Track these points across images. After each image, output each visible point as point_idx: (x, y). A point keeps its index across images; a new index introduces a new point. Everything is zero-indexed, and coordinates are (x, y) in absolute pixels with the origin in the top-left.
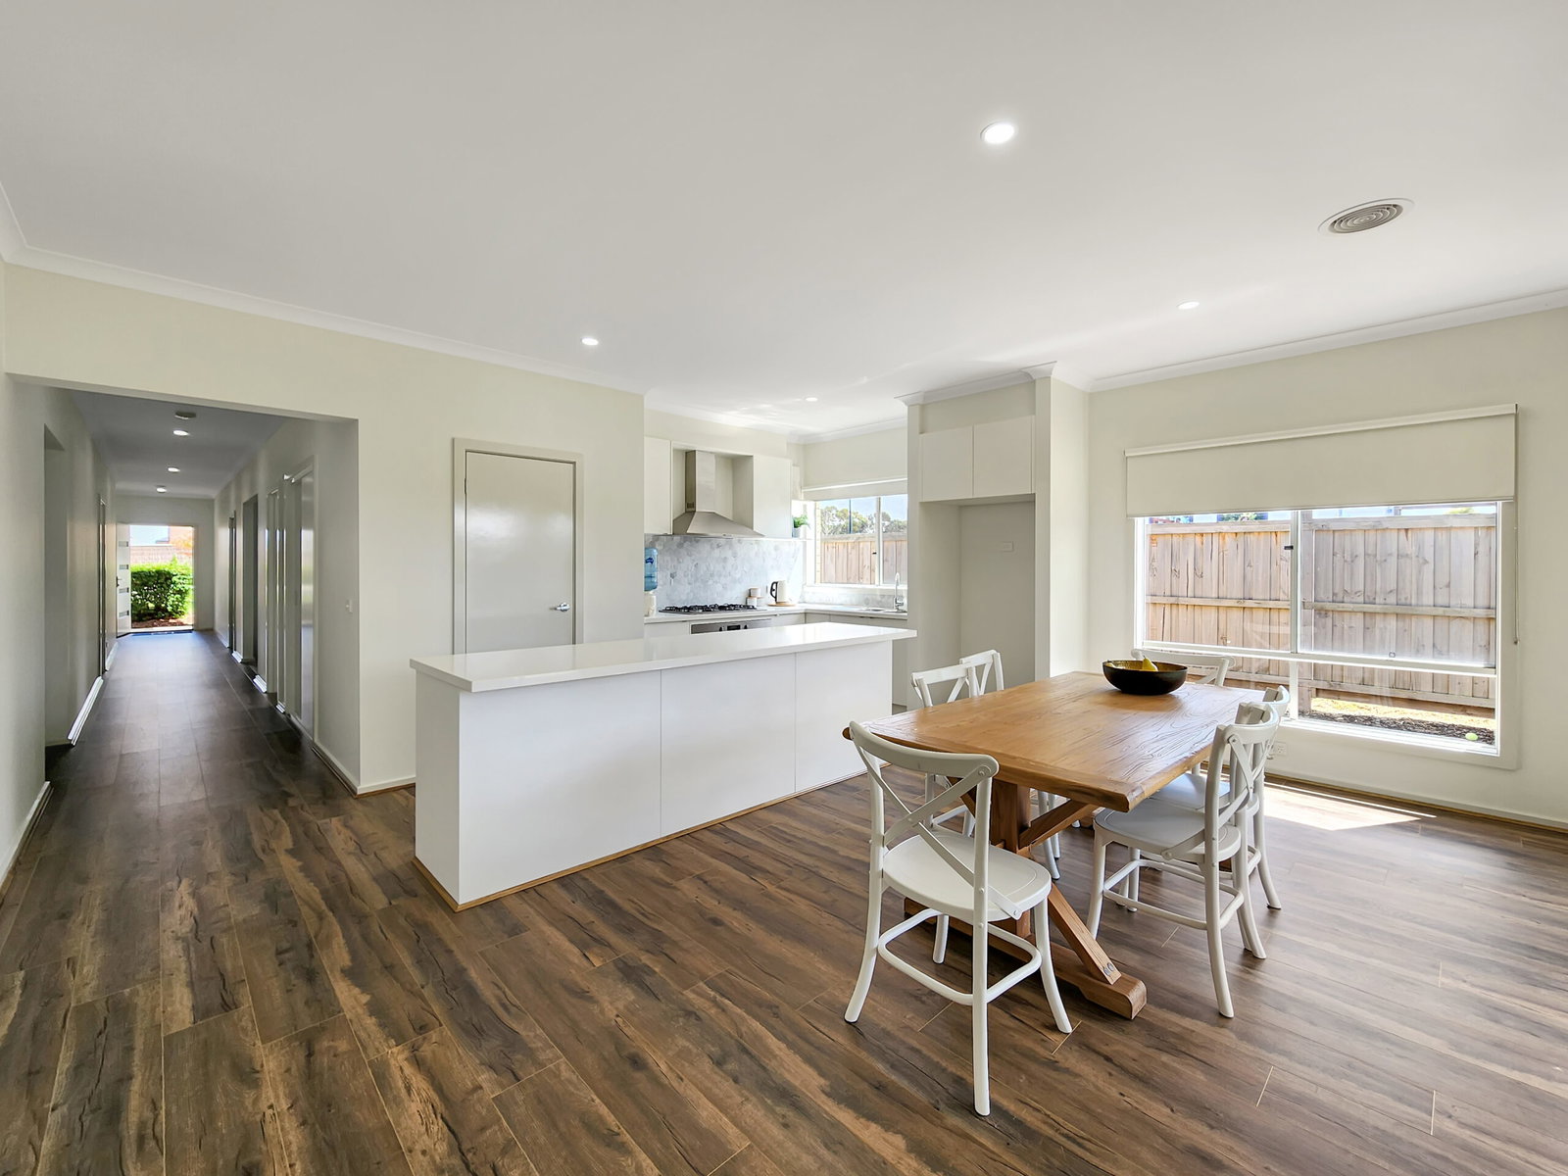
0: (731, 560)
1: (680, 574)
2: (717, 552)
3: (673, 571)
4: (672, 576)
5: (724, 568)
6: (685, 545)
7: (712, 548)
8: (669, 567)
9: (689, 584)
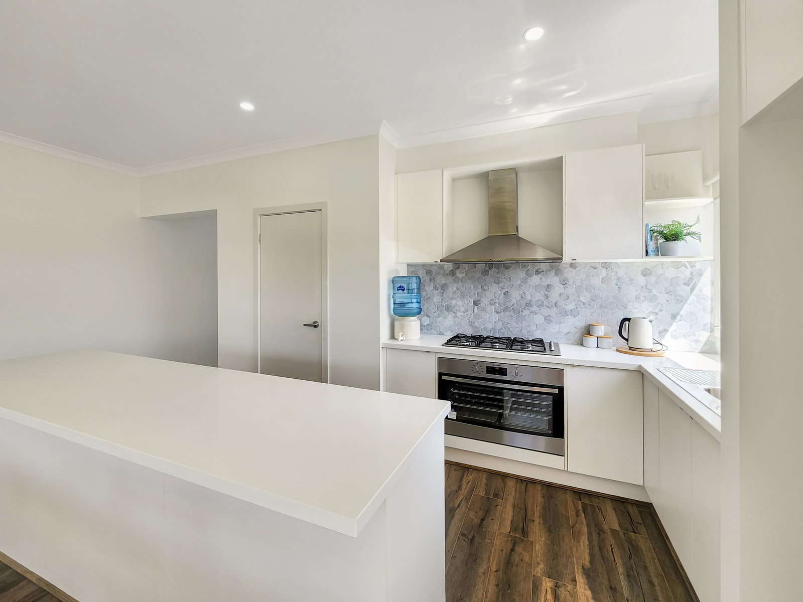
0: (558, 289)
1: (485, 302)
2: (535, 280)
3: (476, 298)
4: (476, 303)
5: (547, 297)
6: (491, 272)
7: (528, 274)
8: (472, 293)
9: (498, 313)
